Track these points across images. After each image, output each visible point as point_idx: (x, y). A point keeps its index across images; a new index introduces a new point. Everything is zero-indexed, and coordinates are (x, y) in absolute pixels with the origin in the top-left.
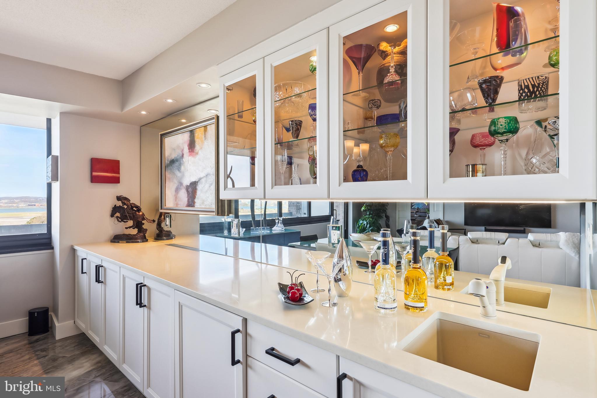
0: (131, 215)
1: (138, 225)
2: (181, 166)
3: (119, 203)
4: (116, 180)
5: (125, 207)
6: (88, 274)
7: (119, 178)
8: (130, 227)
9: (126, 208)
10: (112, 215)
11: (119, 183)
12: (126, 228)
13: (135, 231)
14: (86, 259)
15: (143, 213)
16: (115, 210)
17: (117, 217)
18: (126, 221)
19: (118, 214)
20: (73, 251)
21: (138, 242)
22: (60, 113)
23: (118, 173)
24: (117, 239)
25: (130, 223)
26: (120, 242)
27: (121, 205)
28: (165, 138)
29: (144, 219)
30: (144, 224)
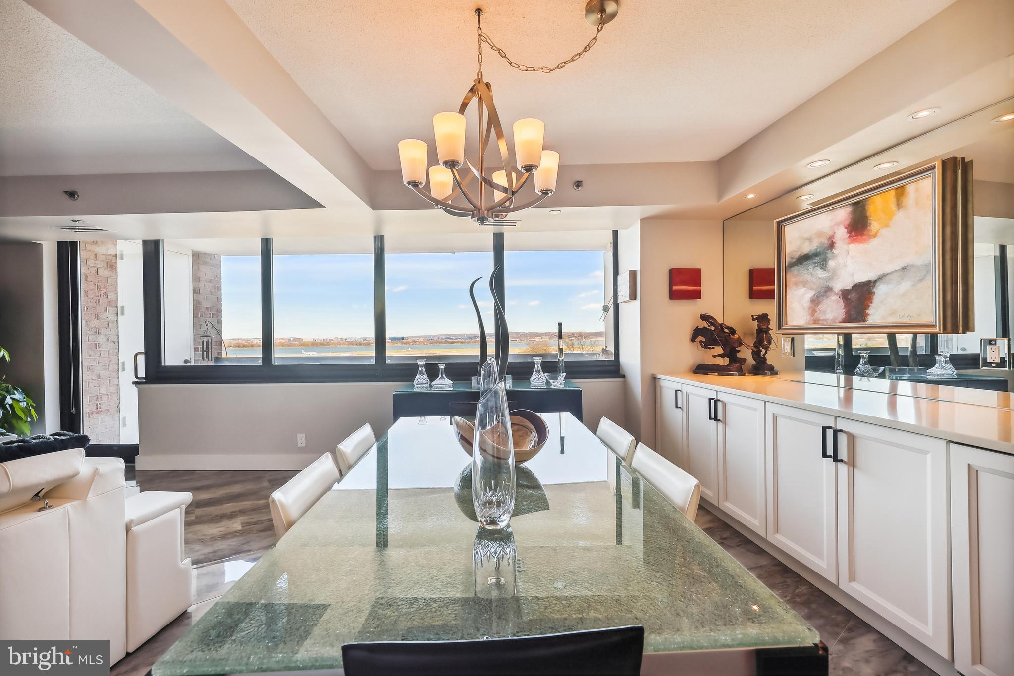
0: (723, 339)
1: (731, 353)
2: (826, 262)
3: (705, 324)
4: (697, 295)
5: (713, 328)
6: (684, 408)
7: (700, 291)
8: (719, 355)
9: (715, 330)
10: (693, 340)
11: (700, 298)
12: (714, 356)
13: (726, 361)
14: (680, 390)
15: (739, 337)
16: (696, 333)
17: (701, 342)
18: (711, 347)
19: (701, 338)
20: (654, 379)
21: (733, 375)
22: (640, 220)
23: (699, 284)
24: (701, 370)
25: (719, 350)
26: (709, 374)
27: (706, 326)
28: (784, 226)
29: (741, 344)
30: (739, 351)
